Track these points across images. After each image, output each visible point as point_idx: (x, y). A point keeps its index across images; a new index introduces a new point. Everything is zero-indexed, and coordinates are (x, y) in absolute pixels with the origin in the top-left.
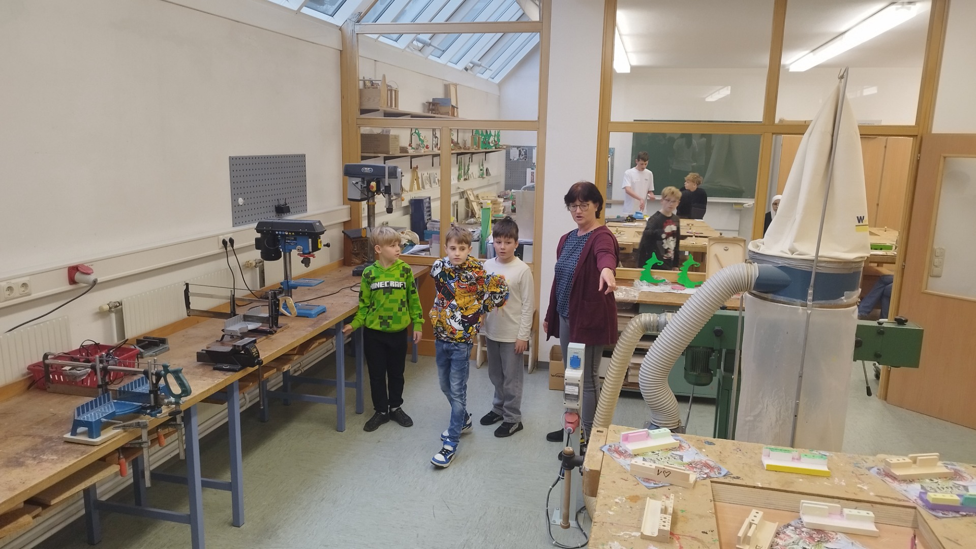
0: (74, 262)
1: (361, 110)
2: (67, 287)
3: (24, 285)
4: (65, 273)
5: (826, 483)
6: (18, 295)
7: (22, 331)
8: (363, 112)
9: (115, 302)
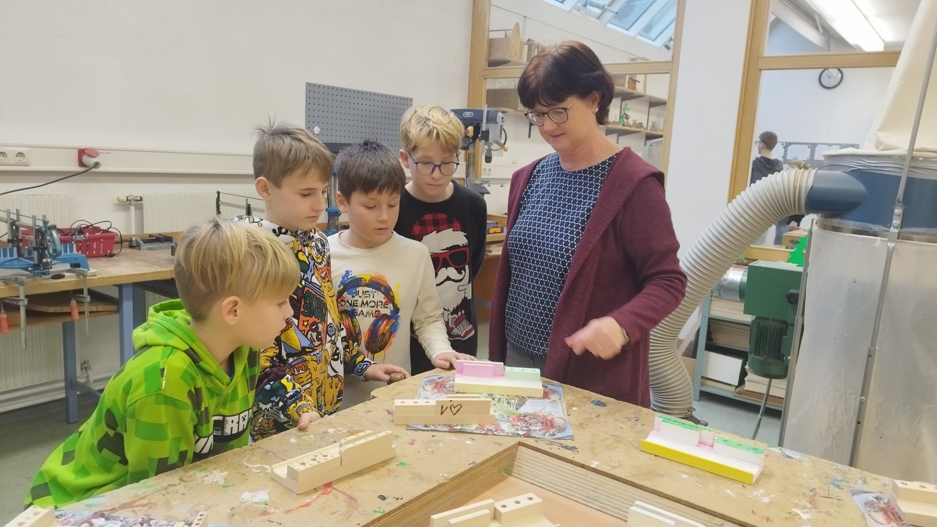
0: (84, 145)
1: (489, 61)
2: (77, 168)
3: (20, 154)
4: (75, 154)
5: (728, 491)
6: (12, 162)
7: (14, 197)
8: (493, 64)
9: (136, 197)
